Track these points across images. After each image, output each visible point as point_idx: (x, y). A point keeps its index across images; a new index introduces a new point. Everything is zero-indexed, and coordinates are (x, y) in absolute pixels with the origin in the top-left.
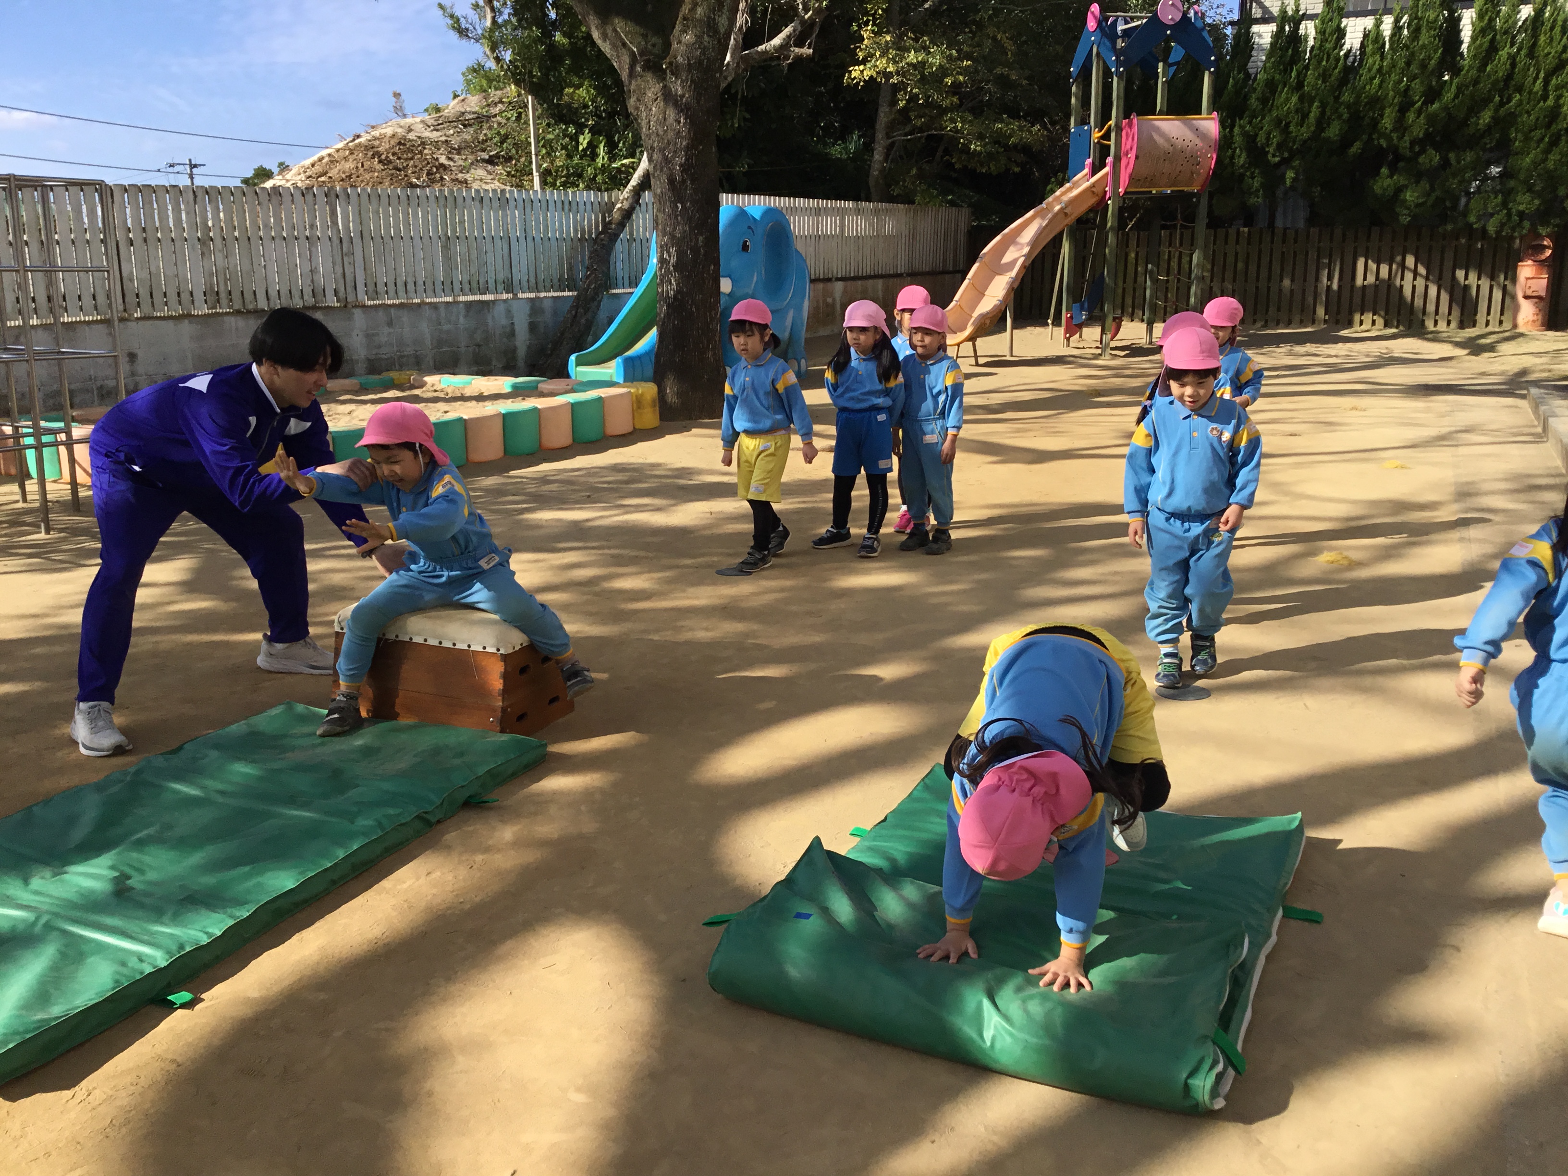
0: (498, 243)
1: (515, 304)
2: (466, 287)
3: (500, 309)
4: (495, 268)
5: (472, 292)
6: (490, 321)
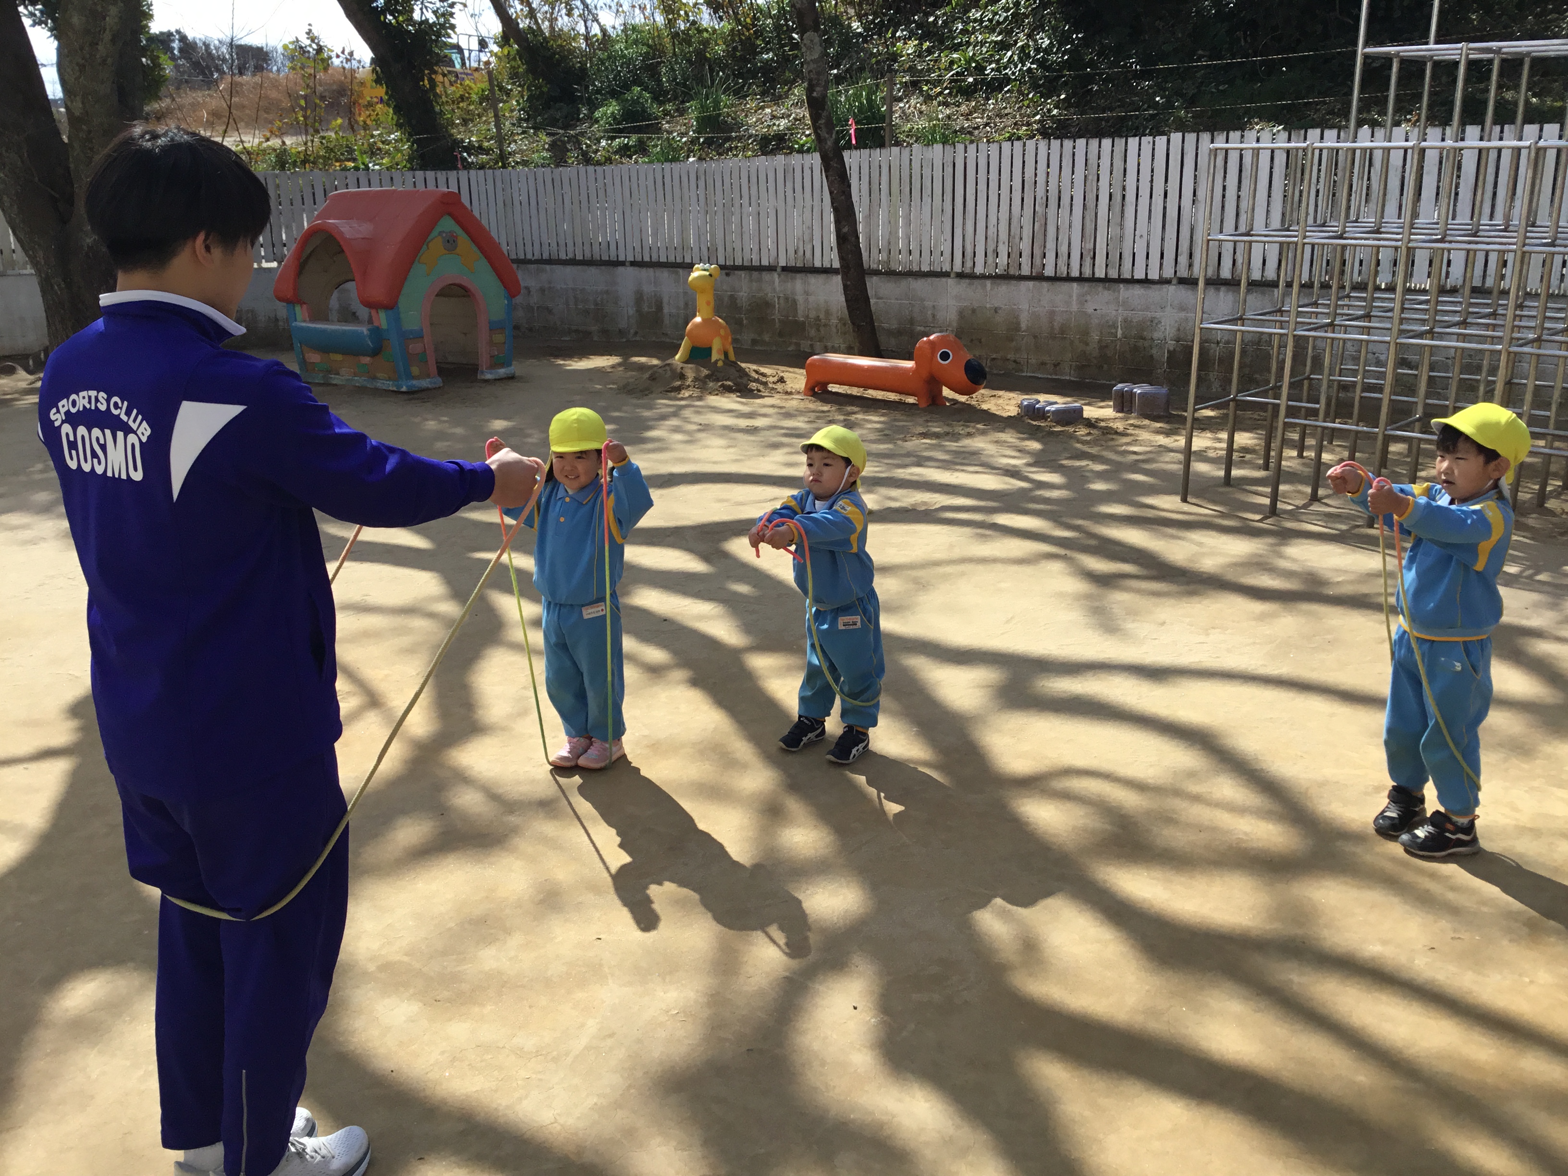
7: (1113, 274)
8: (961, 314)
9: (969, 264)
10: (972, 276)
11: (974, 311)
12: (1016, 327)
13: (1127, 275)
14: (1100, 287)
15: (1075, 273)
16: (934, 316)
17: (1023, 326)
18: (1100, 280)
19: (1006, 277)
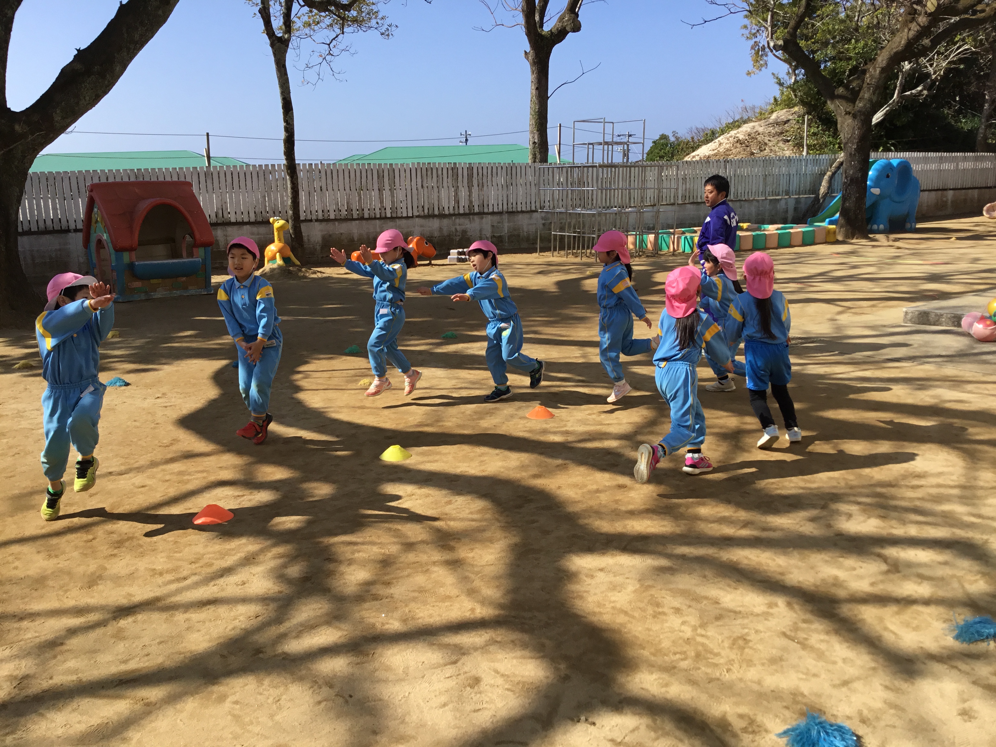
0: (785, 177)
1: (789, 199)
2: (771, 194)
3: (783, 203)
4: (783, 186)
5: (773, 196)
6: (778, 206)
7: (394, 215)
8: (324, 238)
9: (326, 216)
10: (328, 220)
11: (330, 236)
12: (352, 240)
13: (399, 215)
14: (388, 221)
15: (378, 216)
16: (309, 240)
17: (356, 239)
18: (389, 218)
19: (346, 220)
